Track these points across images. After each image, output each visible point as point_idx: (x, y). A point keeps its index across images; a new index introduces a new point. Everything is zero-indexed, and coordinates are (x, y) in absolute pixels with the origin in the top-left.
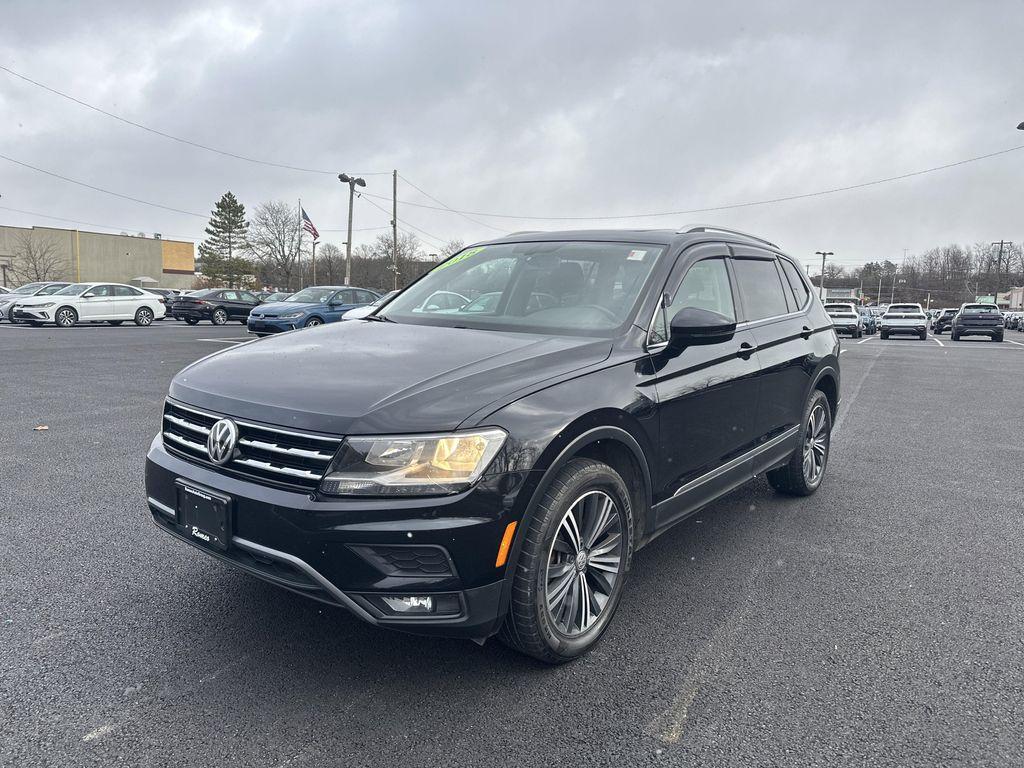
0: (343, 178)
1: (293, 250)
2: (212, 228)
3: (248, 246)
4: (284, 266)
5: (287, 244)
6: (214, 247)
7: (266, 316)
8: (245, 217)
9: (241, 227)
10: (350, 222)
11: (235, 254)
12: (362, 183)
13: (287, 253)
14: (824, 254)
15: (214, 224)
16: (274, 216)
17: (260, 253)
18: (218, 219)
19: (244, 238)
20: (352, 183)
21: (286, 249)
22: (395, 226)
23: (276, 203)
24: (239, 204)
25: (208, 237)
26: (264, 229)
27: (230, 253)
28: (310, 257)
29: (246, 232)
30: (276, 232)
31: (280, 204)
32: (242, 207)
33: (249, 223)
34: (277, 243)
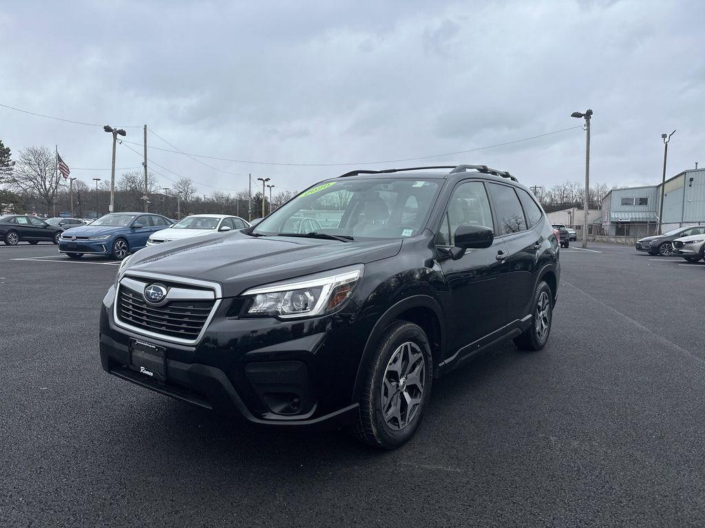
0: (108, 129)
1: (53, 184)
3: (15, 181)
4: (46, 195)
5: (48, 179)
7: (77, 238)
8: (11, 157)
9: (8, 165)
10: (114, 162)
11: (3, 186)
12: (123, 133)
13: (48, 186)
16: (37, 158)
17: (24, 186)
19: (11, 174)
20: (116, 133)
21: (47, 183)
22: (145, 167)
23: (38, 147)
24: (5, 147)
26: (27, 167)
28: (67, 190)
29: (11, 169)
30: (38, 170)
31: (42, 149)
32: (8, 150)
33: (14, 162)
34: (39, 179)
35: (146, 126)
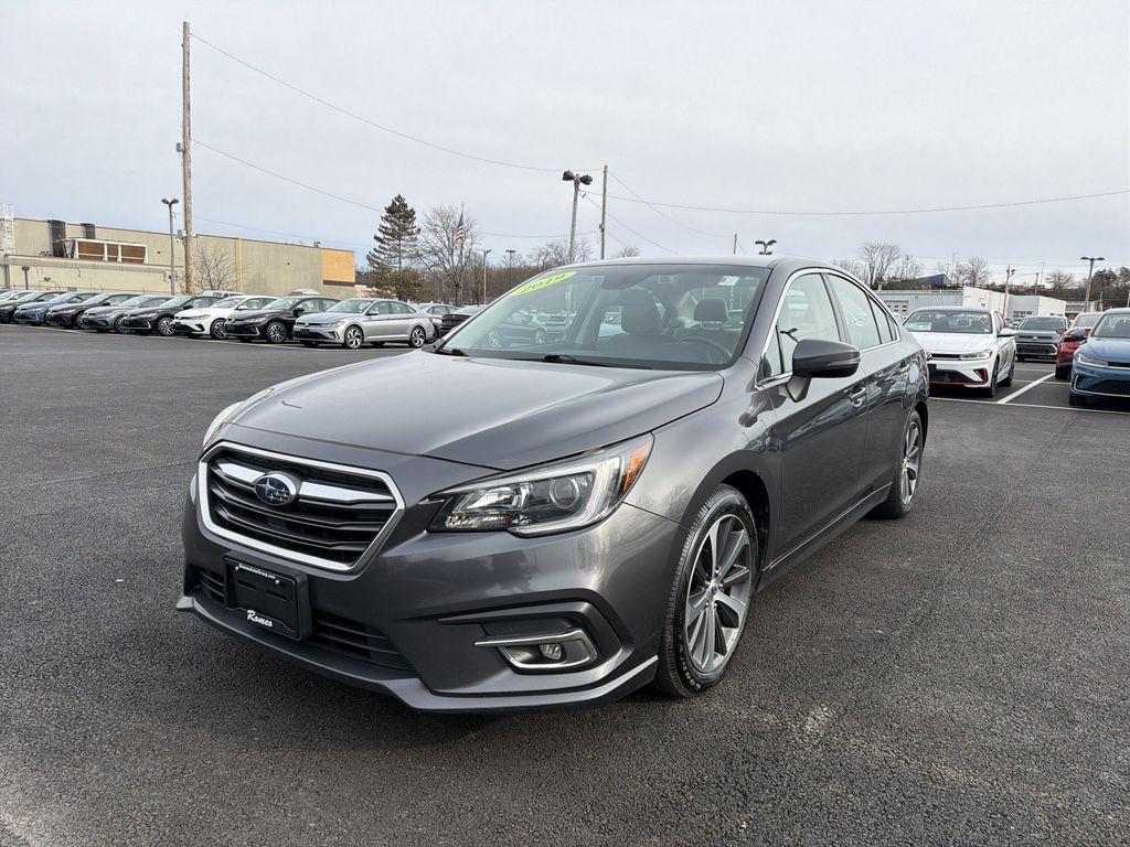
0: (567, 177)
1: (462, 259)
2: (381, 235)
3: (418, 255)
4: (453, 277)
5: (456, 253)
6: (382, 257)
8: (416, 223)
9: (412, 233)
11: (405, 263)
12: (586, 181)
13: (456, 262)
14: (1092, 260)
15: (384, 230)
16: (444, 221)
17: (427, 262)
18: (388, 225)
19: (414, 246)
20: (578, 181)
21: (455, 258)
22: (603, 230)
23: (446, 207)
24: (409, 209)
25: (377, 244)
26: (432, 236)
27: (400, 262)
29: (415, 239)
30: (445, 238)
31: (451, 208)
32: (412, 211)
33: (419, 230)
34: (445, 251)
35: (606, 167)
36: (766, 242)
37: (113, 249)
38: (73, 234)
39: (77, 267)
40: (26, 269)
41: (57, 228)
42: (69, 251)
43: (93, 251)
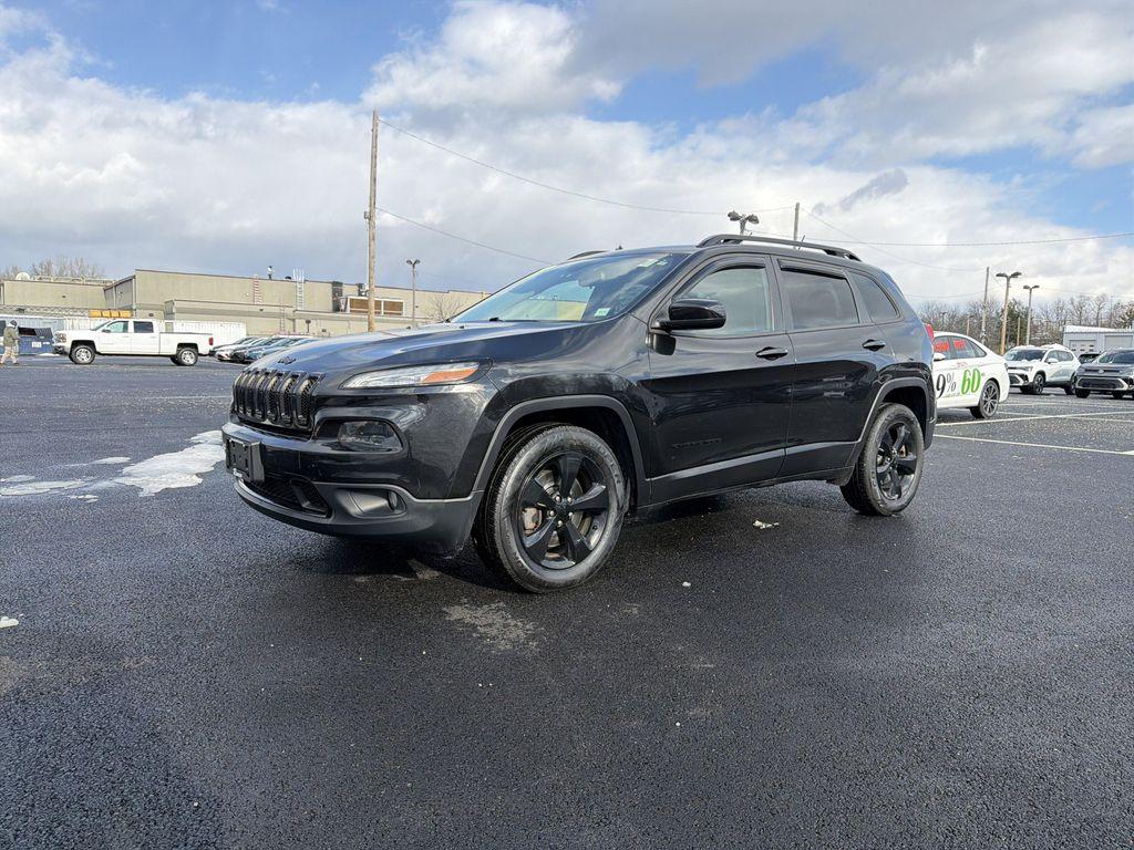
35: (798, 205)
36: (1009, 275)
37: (378, 304)
38: (349, 292)
39: (347, 320)
40: (308, 322)
41: (337, 287)
42: (343, 307)
43: (361, 305)
